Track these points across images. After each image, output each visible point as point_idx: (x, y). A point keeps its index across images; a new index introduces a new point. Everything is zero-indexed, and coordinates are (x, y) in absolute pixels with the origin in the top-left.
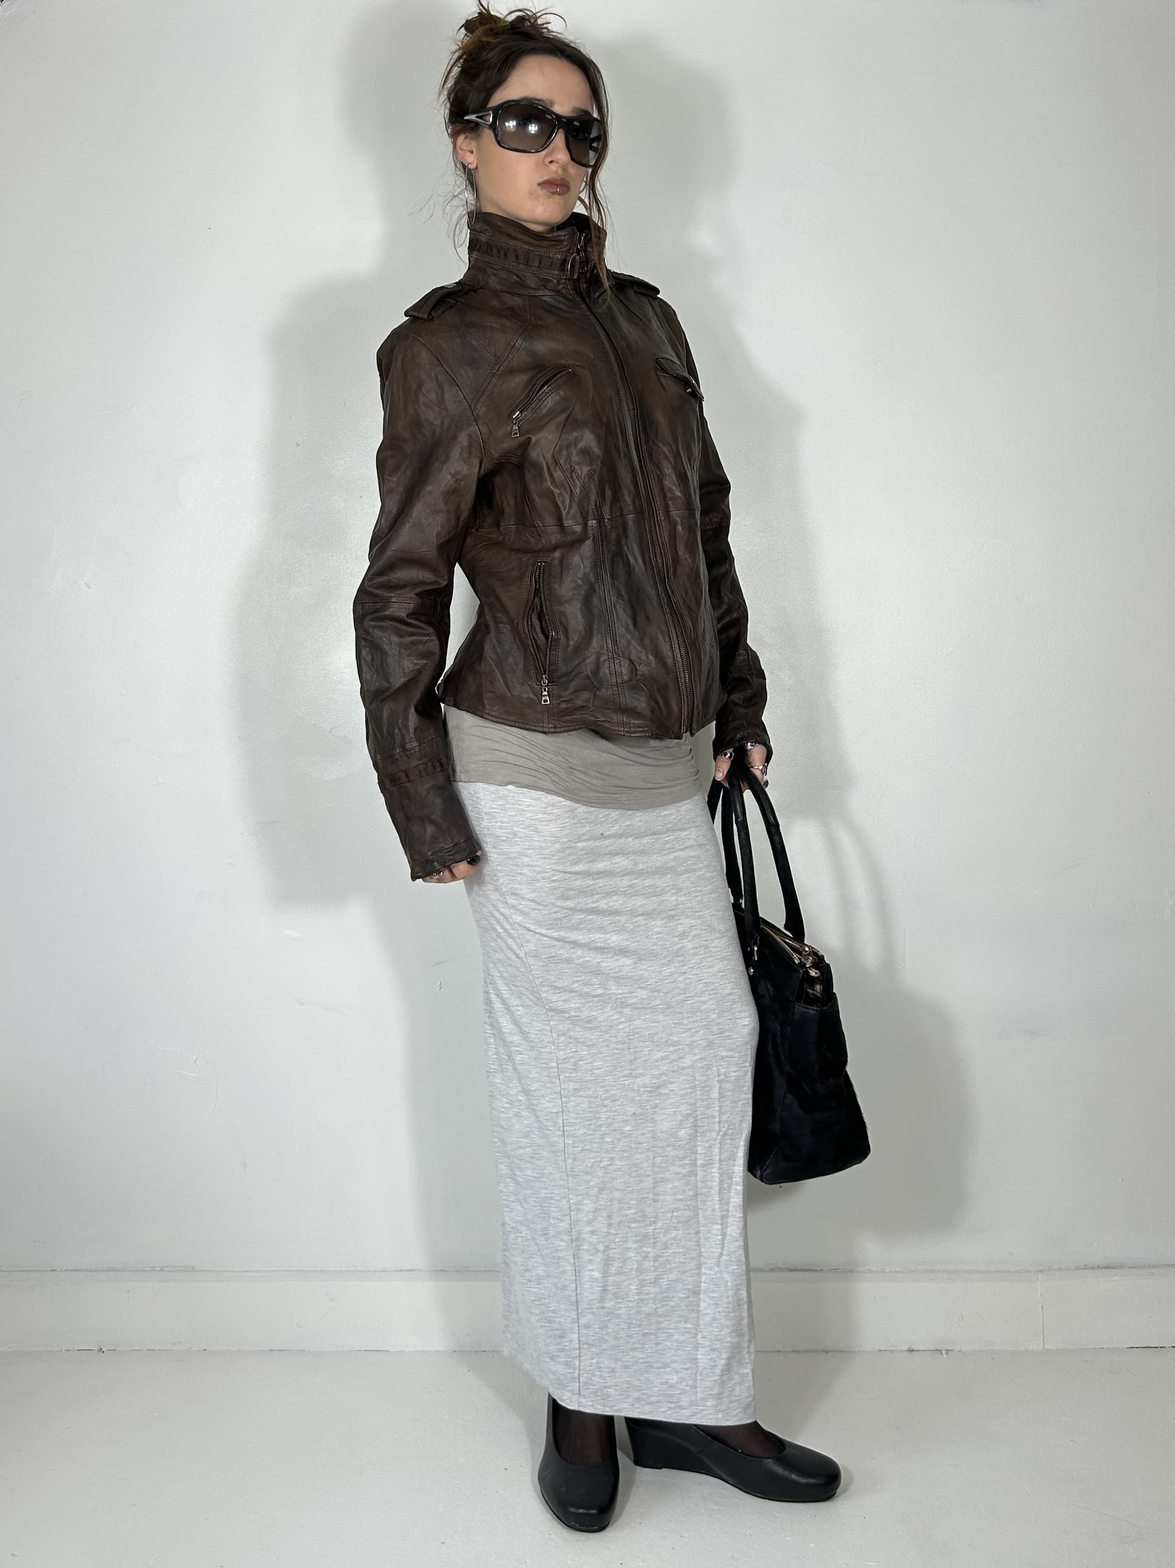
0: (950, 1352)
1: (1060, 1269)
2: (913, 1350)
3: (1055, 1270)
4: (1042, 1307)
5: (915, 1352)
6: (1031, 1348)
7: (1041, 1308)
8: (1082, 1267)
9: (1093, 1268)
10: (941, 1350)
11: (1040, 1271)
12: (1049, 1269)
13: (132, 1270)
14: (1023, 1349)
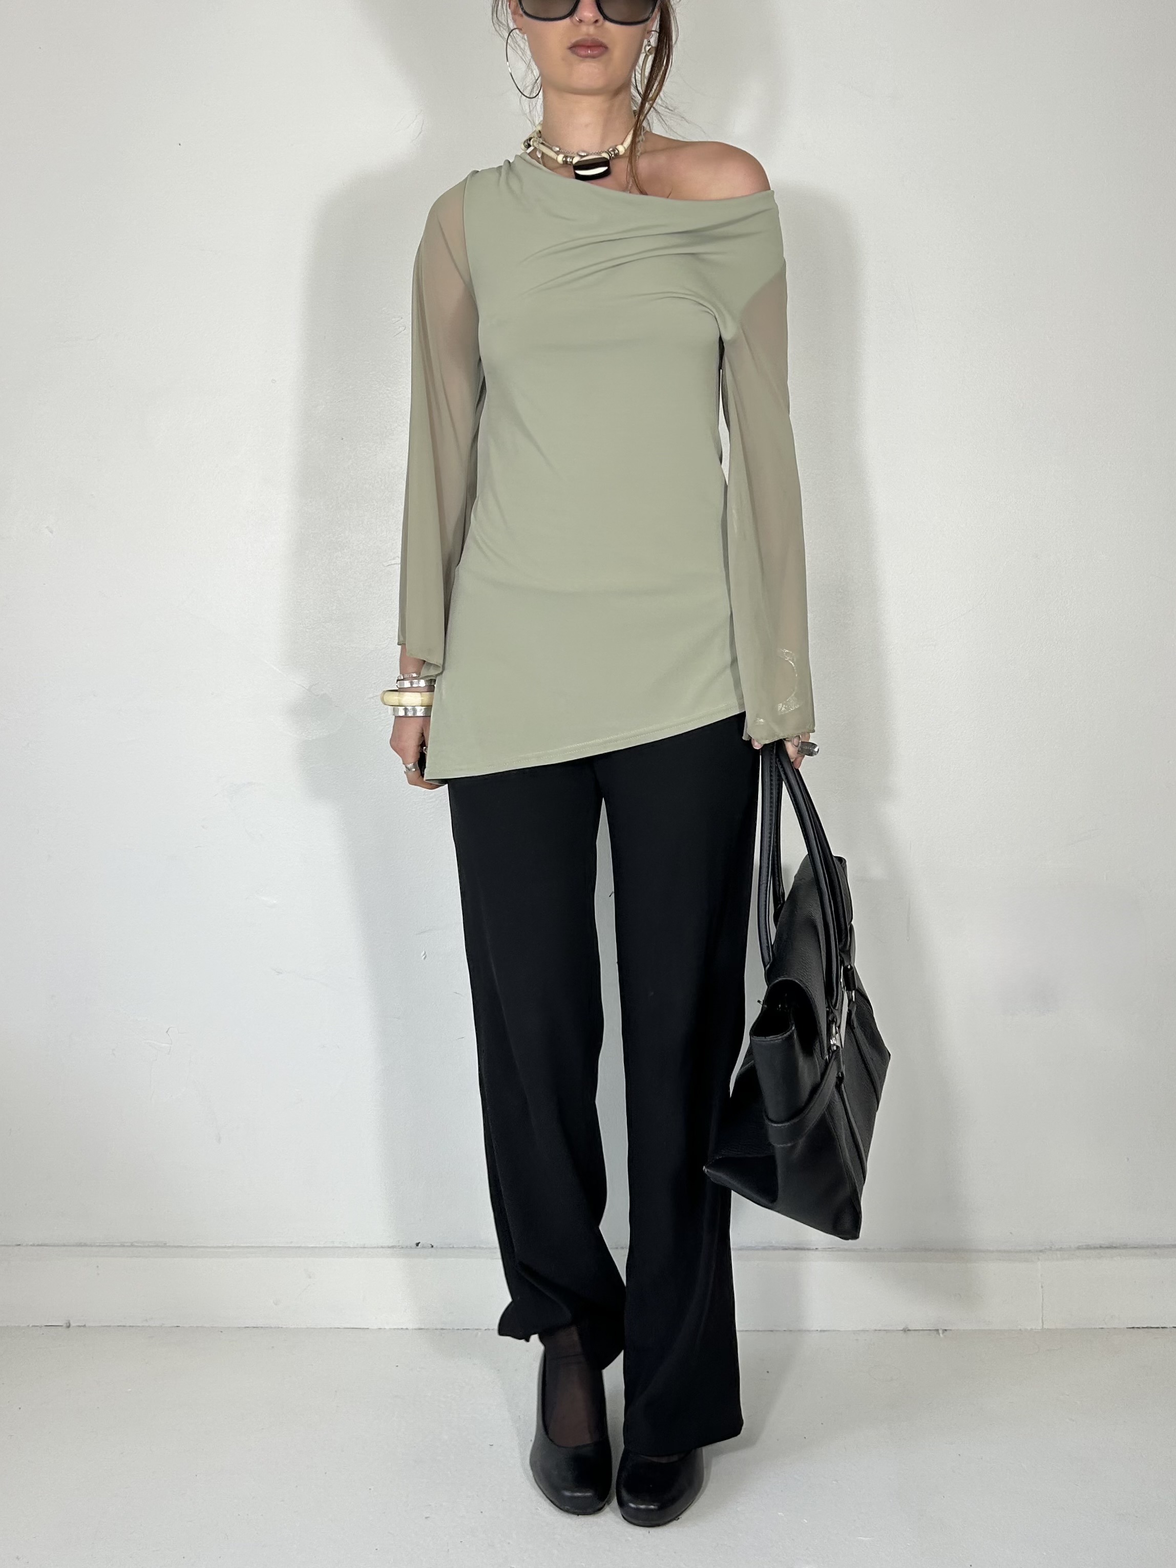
0: (948, 1332)
1: (1061, 1249)
2: (909, 1330)
3: (1057, 1250)
4: (1042, 1287)
5: (911, 1332)
6: (1029, 1328)
7: (1040, 1288)
8: (1084, 1247)
9: (1095, 1248)
10: (937, 1330)
11: (1041, 1251)
12: (1051, 1249)
13: (101, 1244)
14: (1019, 1327)
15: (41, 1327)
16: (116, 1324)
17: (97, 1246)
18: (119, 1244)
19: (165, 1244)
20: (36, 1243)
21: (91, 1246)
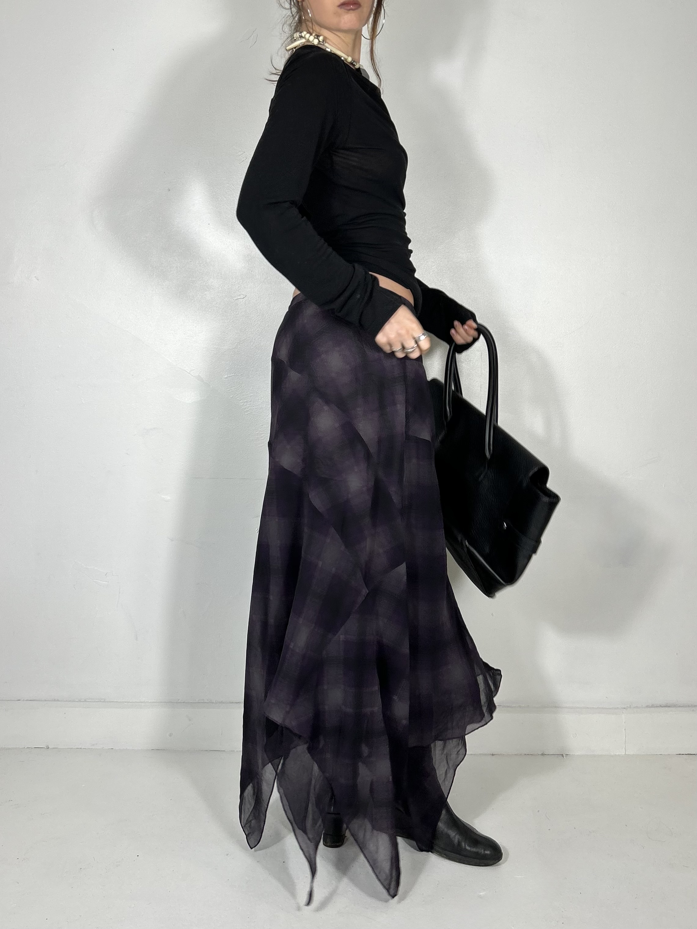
0: (568, 755)
1: (637, 707)
2: (546, 755)
3: (634, 708)
4: (625, 729)
6: (617, 754)
7: (624, 731)
8: (650, 706)
9: (657, 707)
10: (563, 754)
11: (624, 708)
12: (630, 707)
13: (67, 700)
14: (612, 754)
15: (32, 748)
16: (76, 747)
17: (65, 701)
18: (78, 700)
19: (105, 700)
20: (30, 699)
21: (61, 701)
